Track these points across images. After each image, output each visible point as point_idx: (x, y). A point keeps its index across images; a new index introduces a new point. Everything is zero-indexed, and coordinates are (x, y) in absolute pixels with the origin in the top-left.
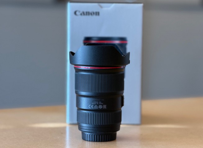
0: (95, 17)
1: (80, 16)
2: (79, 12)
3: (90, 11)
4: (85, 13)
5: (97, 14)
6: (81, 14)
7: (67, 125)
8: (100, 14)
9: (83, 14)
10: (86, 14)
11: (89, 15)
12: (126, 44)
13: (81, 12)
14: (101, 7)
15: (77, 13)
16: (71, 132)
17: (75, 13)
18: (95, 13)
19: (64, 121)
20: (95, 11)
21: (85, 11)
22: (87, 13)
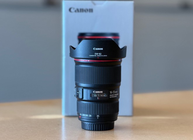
0: (88, 14)
1: (74, 13)
2: (74, 9)
3: (84, 8)
4: (79, 10)
5: (91, 10)
6: (75, 11)
7: (62, 116)
8: (94, 10)
9: (78, 11)
10: (81, 11)
11: (83, 11)
12: (118, 39)
13: (75, 9)
14: (95, 4)
15: (72, 10)
16: (66, 123)
17: (70, 10)
18: (89, 10)
19: (60, 113)
20: (88, 8)
21: (79, 8)
22: (81, 9)
